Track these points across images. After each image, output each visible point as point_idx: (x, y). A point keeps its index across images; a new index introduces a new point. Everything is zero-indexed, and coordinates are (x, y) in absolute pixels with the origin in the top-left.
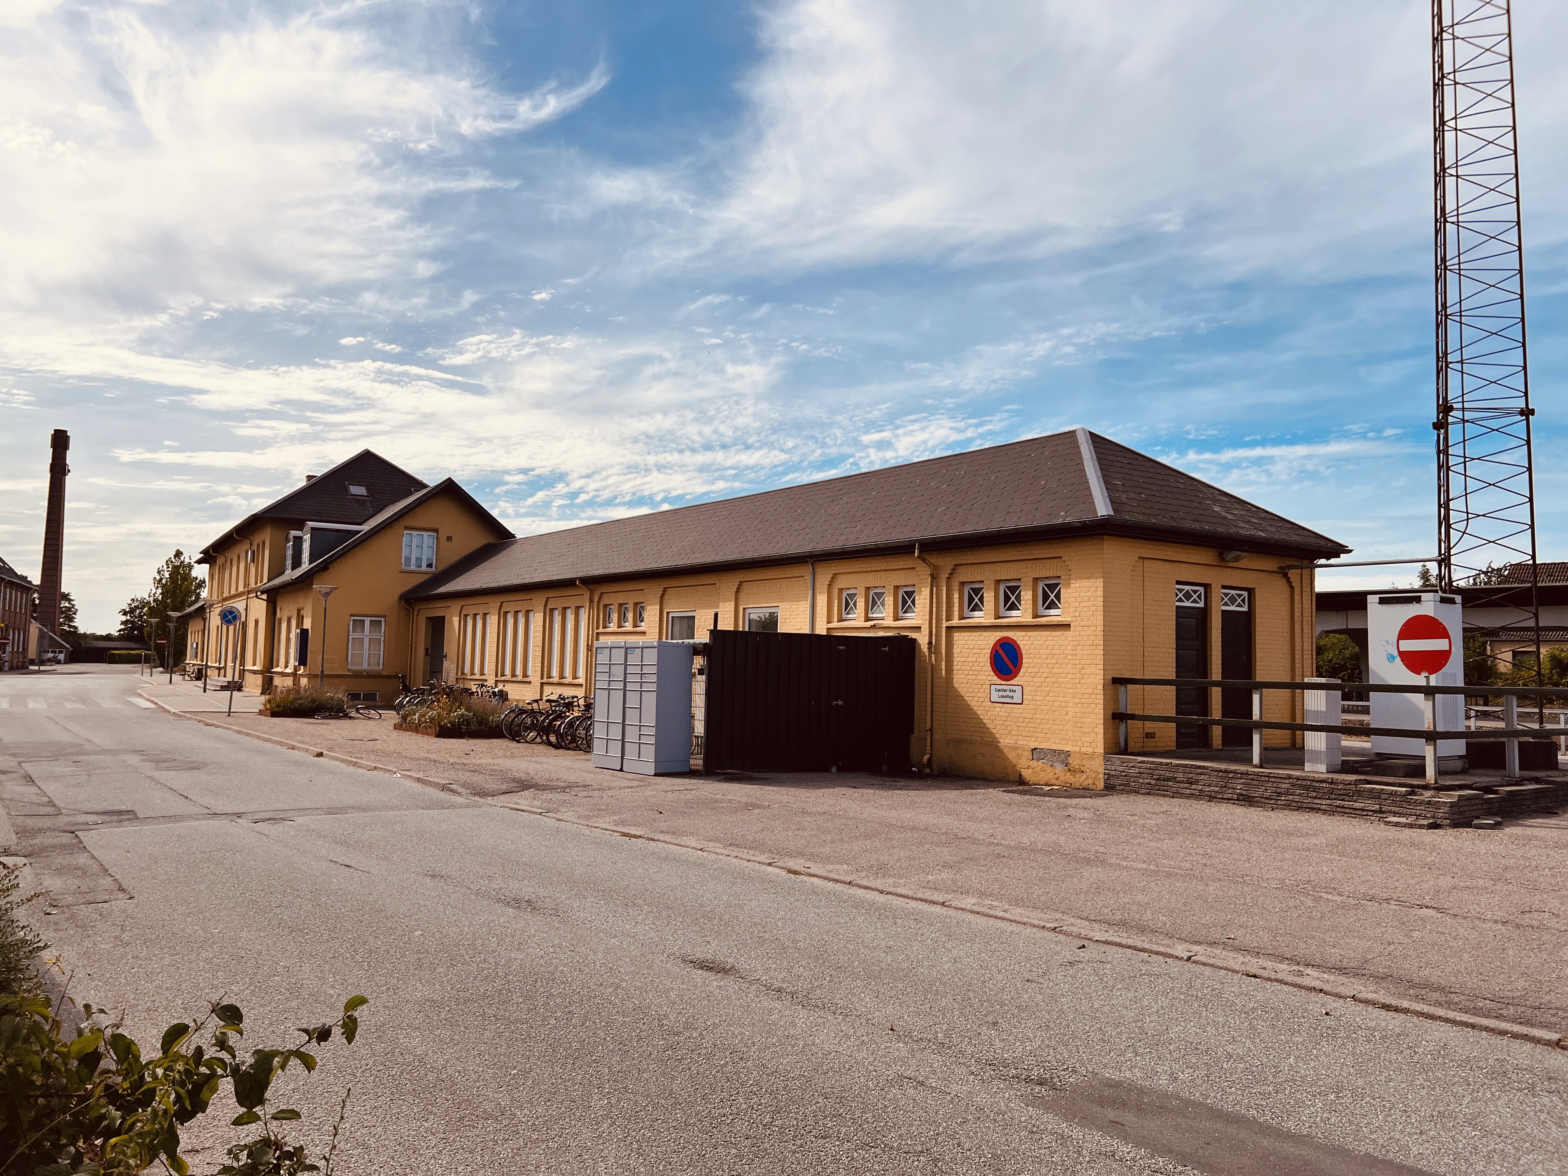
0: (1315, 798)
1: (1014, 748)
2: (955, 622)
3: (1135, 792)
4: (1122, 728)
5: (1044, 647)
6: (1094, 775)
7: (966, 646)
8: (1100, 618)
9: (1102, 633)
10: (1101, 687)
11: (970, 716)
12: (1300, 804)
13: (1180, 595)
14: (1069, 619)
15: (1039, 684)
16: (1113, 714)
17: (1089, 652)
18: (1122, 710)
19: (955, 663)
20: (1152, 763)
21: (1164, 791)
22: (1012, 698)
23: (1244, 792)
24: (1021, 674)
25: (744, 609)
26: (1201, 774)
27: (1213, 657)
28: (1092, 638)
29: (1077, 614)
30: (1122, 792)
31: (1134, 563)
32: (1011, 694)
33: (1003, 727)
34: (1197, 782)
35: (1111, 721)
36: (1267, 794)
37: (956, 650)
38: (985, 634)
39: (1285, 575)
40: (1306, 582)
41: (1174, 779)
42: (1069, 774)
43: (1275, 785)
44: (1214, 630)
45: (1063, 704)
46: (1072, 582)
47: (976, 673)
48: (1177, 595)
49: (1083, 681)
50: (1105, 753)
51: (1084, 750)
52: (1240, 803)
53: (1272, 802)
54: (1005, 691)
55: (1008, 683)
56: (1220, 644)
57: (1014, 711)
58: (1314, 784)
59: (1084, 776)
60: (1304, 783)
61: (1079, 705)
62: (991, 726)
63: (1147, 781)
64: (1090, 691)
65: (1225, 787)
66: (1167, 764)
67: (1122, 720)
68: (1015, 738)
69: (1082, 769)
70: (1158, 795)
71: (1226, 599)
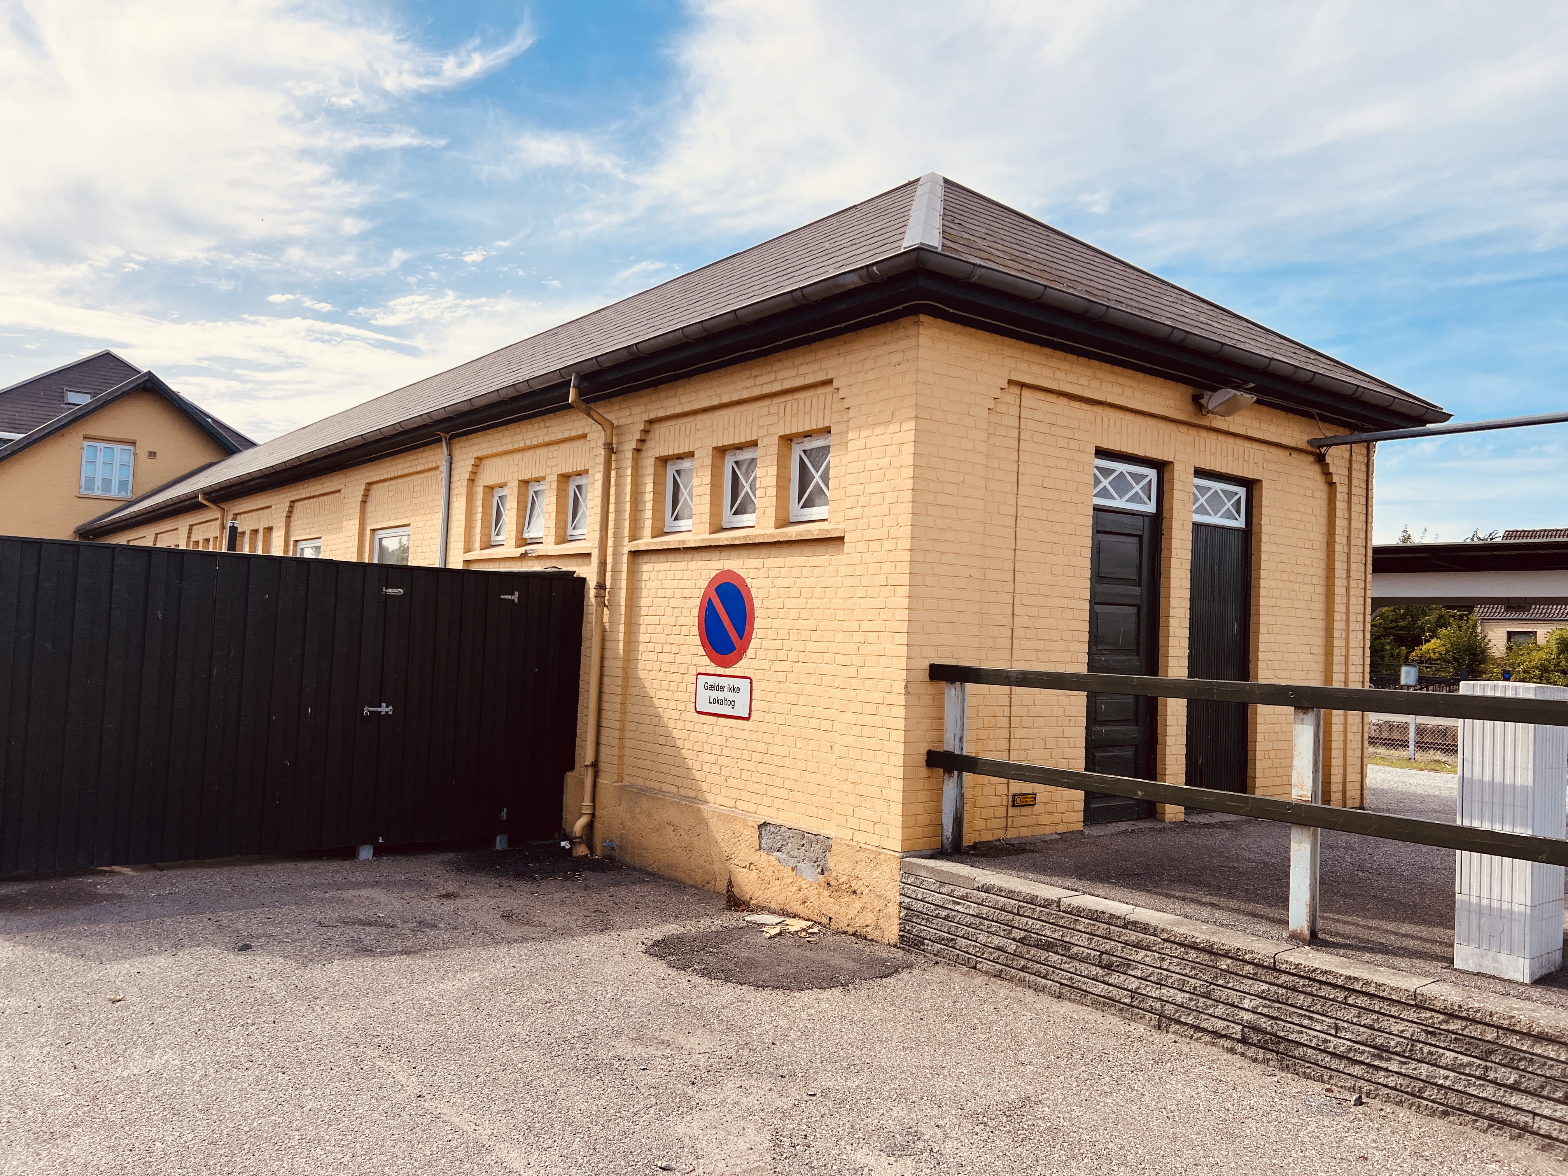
0: (1515, 1088)
1: (727, 819)
2: (646, 542)
3: (966, 963)
4: (950, 788)
5: (794, 592)
6: (878, 904)
7: (661, 593)
8: (906, 519)
9: (907, 556)
10: (900, 687)
11: (662, 740)
12: (1453, 1099)
13: (1105, 483)
14: (841, 526)
15: (780, 677)
16: (930, 753)
17: (878, 603)
18: (950, 745)
19: (642, 628)
20: (1011, 894)
21: (1038, 974)
22: (732, 704)
23: (1264, 1023)
24: (750, 653)
25: (374, 530)
26: (1138, 946)
27: (1173, 622)
28: (887, 568)
29: (858, 512)
30: (937, 959)
31: (997, 393)
32: (730, 696)
33: (715, 769)
34: (1125, 966)
35: (924, 772)
36: (1341, 1045)
37: (644, 602)
38: (693, 565)
39: (1320, 459)
40: (1358, 475)
41: (1062, 947)
42: (826, 893)
43: (1367, 1020)
44: (1174, 563)
45: (826, 725)
46: (851, 435)
47: (675, 649)
48: (1097, 482)
49: (863, 672)
50: (908, 852)
51: (860, 837)
52: (1251, 1052)
53: (1357, 1070)
54: (721, 688)
55: (728, 671)
56: (1187, 594)
57: (737, 733)
58: (1512, 1041)
59: (857, 905)
60: (1475, 1031)
61: (856, 730)
62: (696, 765)
63: (997, 941)
64: (877, 697)
65: (1207, 995)
66: (1047, 903)
67: (949, 771)
68: (735, 794)
69: (855, 885)
70: (1022, 981)
71: (1202, 500)
